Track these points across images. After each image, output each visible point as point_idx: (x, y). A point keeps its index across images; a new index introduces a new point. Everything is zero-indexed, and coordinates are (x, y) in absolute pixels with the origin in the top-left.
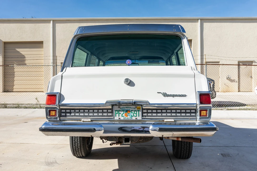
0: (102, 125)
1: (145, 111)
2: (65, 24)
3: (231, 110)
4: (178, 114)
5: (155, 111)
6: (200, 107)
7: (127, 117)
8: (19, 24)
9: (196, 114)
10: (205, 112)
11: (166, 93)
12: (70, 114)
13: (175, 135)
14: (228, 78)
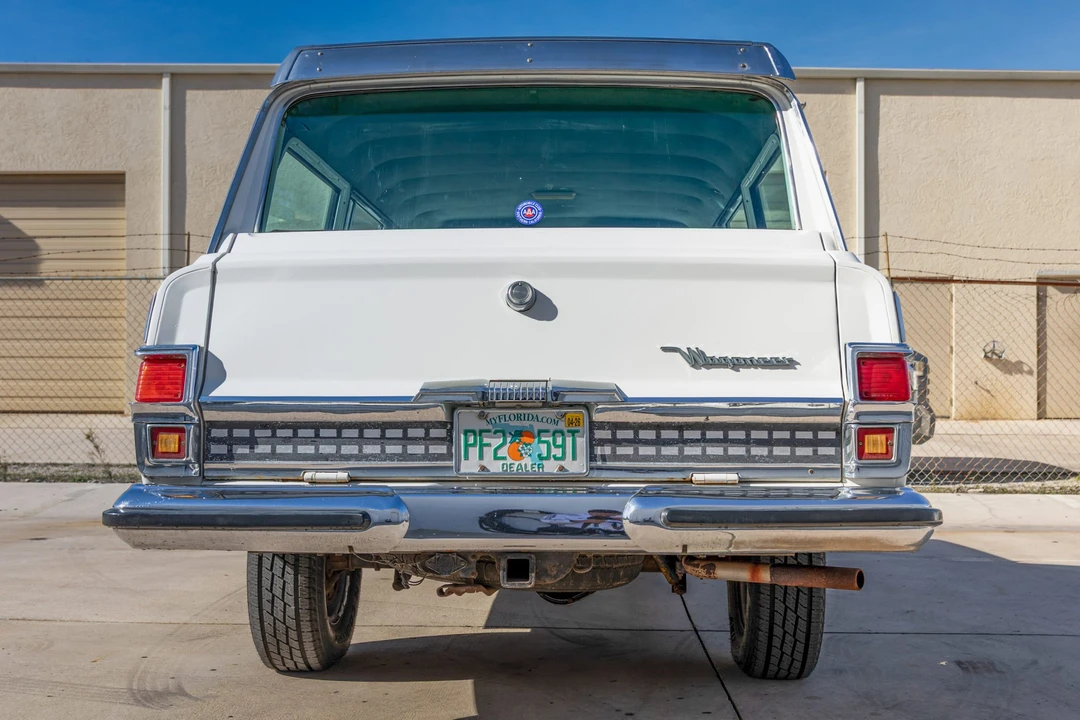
0: (402, 498)
1: (606, 434)
2: (229, 91)
3: (1004, 491)
4: (756, 451)
5: (650, 435)
6: (858, 415)
7: (517, 463)
8: (11, 89)
9: (839, 449)
10: (881, 438)
11: (703, 353)
12: (252, 448)
13: (742, 543)
14: (989, 355)
